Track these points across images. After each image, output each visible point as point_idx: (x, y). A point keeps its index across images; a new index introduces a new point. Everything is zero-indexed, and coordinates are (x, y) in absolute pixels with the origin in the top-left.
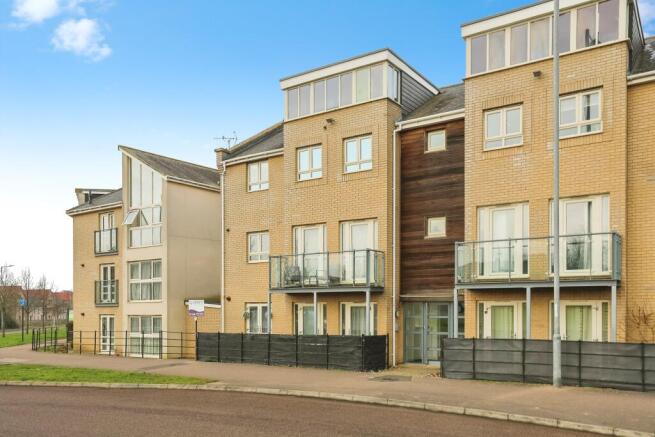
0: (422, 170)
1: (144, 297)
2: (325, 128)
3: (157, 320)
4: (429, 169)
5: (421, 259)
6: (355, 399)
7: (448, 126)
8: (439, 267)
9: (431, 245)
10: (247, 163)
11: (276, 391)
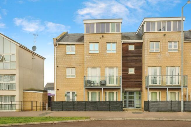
0: (127, 55)
1: (5, 88)
2: (100, 38)
3: (13, 97)
4: (130, 55)
5: (127, 79)
6: (149, 119)
7: (135, 44)
8: (133, 82)
9: (130, 76)
10: (66, 45)
11: (121, 119)
